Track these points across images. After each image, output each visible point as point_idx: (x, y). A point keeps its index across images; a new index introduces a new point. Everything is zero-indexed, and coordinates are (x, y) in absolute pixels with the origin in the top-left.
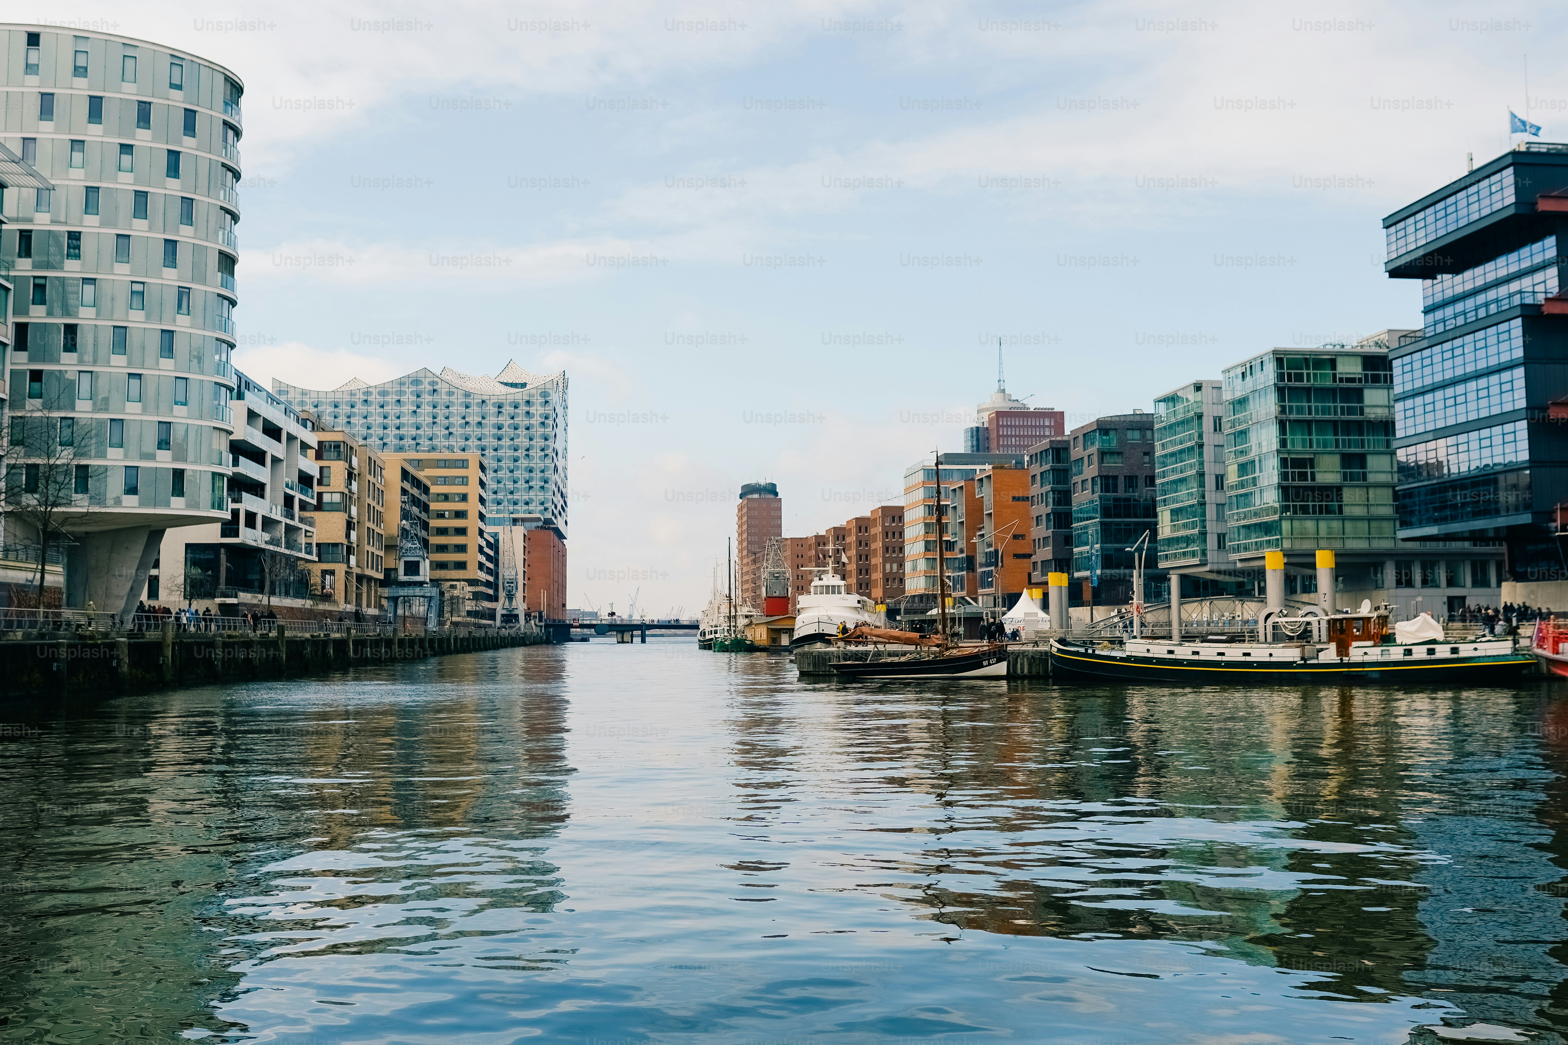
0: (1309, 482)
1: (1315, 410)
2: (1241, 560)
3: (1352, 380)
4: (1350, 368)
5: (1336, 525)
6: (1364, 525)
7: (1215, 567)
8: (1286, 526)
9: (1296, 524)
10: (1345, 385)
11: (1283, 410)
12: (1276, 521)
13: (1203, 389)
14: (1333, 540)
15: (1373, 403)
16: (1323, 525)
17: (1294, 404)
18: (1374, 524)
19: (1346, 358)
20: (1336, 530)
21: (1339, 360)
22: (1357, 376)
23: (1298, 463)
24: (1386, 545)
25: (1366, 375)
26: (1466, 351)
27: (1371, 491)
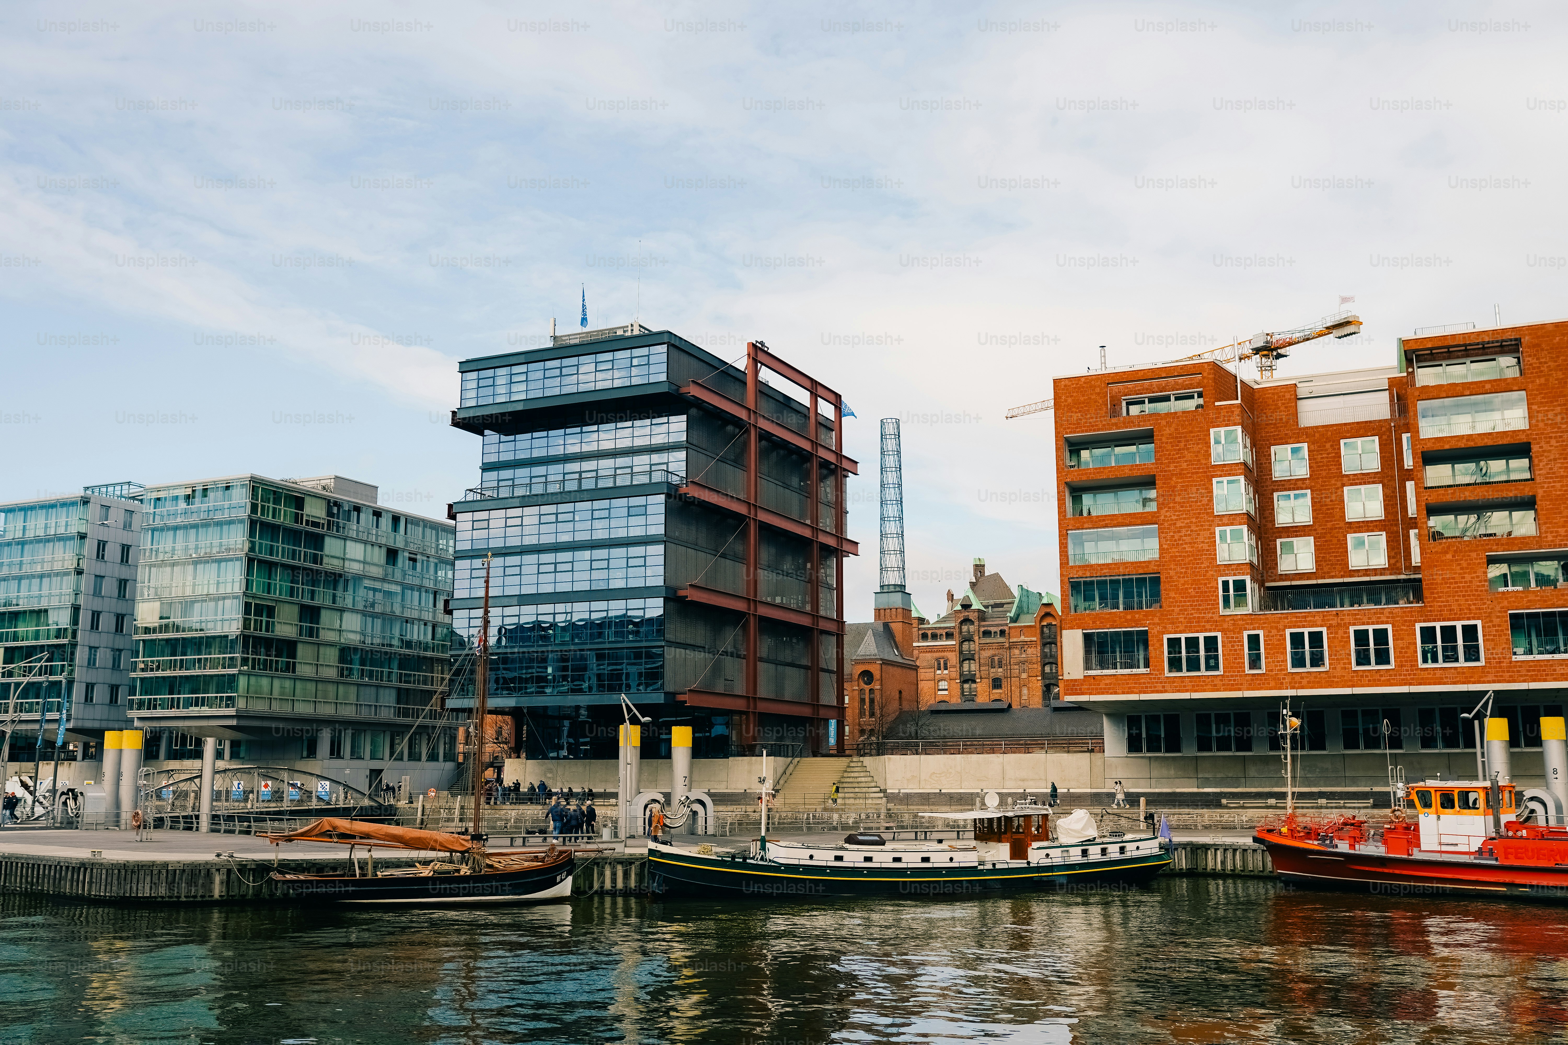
0: (263, 633)
1: (281, 551)
2: (140, 719)
3: (316, 524)
4: (314, 510)
5: (288, 684)
6: (311, 686)
7: (80, 724)
8: (242, 682)
9: (253, 680)
10: (310, 529)
11: (252, 549)
12: (234, 675)
13: (91, 505)
14: (284, 702)
15: (333, 554)
16: (277, 683)
17: (264, 542)
18: (320, 686)
19: (314, 499)
20: (287, 690)
21: (308, 501)
22: (322, 521)
23: (259, 610)
24: (327, 710)
25: (329, 521)
26: (577, 518)
27: (322, 649)
